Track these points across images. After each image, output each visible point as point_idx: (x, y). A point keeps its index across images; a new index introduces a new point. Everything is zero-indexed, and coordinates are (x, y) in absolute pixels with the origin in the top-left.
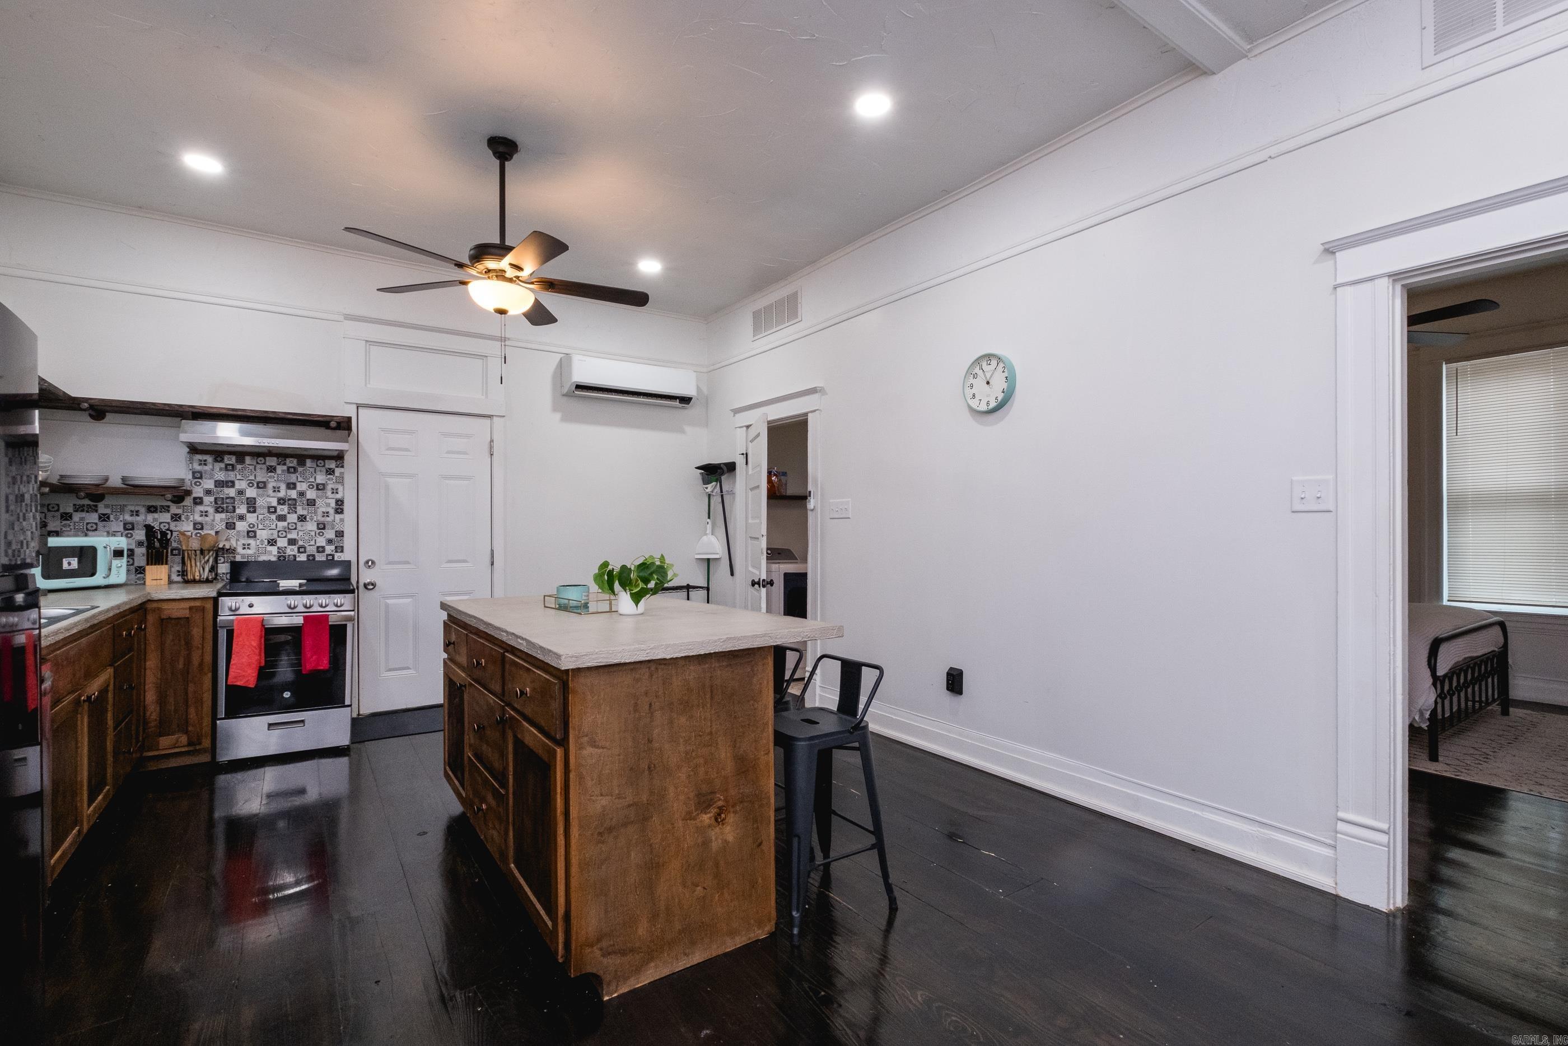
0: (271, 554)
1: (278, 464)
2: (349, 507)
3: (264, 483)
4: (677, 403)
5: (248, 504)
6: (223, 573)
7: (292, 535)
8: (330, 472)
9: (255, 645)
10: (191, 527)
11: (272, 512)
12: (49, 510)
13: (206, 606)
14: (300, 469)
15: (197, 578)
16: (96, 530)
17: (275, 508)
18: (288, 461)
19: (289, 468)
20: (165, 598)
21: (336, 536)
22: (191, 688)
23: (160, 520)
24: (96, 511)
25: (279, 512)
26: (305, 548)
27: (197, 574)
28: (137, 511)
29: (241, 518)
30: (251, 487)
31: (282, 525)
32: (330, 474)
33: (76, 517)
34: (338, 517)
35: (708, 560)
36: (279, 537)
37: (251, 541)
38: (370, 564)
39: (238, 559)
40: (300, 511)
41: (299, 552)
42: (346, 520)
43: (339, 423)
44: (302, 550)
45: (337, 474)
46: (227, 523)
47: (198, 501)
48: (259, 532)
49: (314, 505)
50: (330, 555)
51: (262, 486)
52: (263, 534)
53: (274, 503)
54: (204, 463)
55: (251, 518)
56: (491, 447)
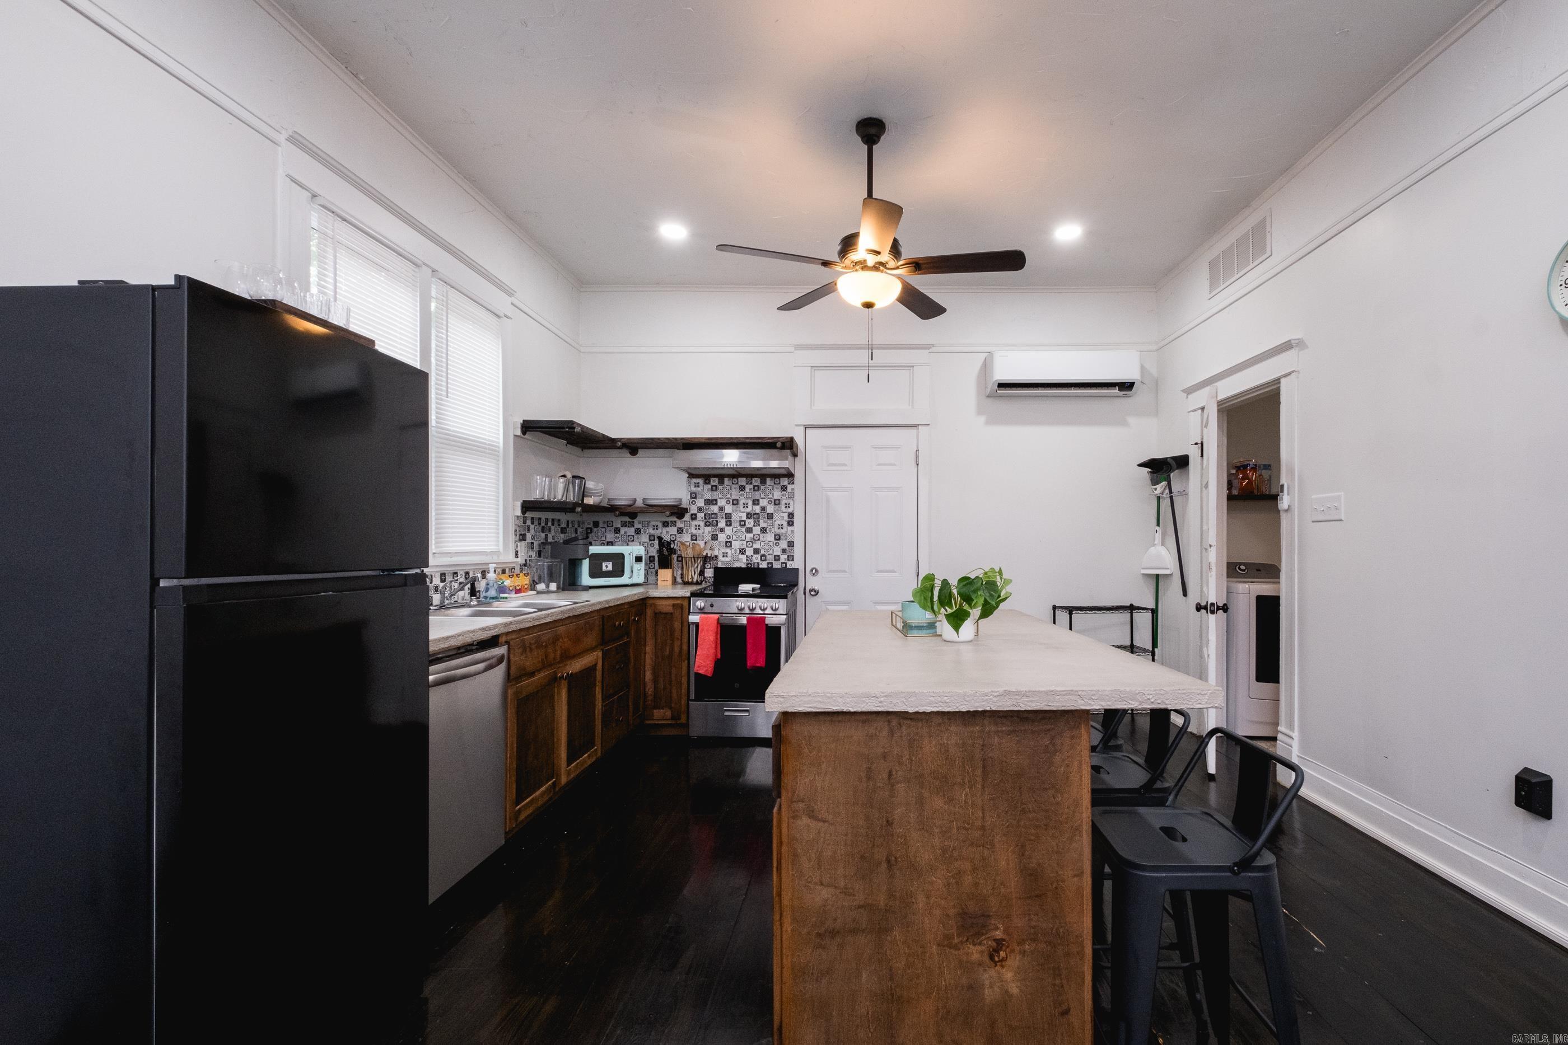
0: (741, 563)
1: (747, 484)
2: (798, 520)
3: (737, 500)
4: (1116, 391)
5: (726, 518)
6: (710, 577)
7: (757, 546)
8: (784, 488)
9: (713, 639)
10: (689, 539)
11: (743, 525)
12: (608, 526)
13: (683, 603)
14: (762, 487)
15: (690, 580)
16: (633, 541)
17: (745, 521)
18: (754, 479)
19: (754, 486)
20: (658, 596)
21: (788, 546)
23: (667, 533)
24: (633, 526)
25: (748, 525)
26: (765, 556)
27: (690, 577)
28: (657, 526)
29: (722, 530)
30: (728, 504)
31: (749, 536)
32: (784, 490)
33: (623, 530)
34: (790, 528)
35: (1157, 576)
36: (747, 546)
37: (728, 550)
38: (815, 572)
39: (720, 565)
40: (763, 524)
41: (761, 560)
42: (795, 531)
43: (783, 443)
44: (763, 558)
45: (789, 490)
46: (712, 535)
47: (694, 517)
48: (733, 543)
49: (772, 518)
50: (784, 563)
51: (735, 503)
52: (737, 545)
53: (744, 518)
54: (697, 485)
55: (728, 530)
56: (917, 457)
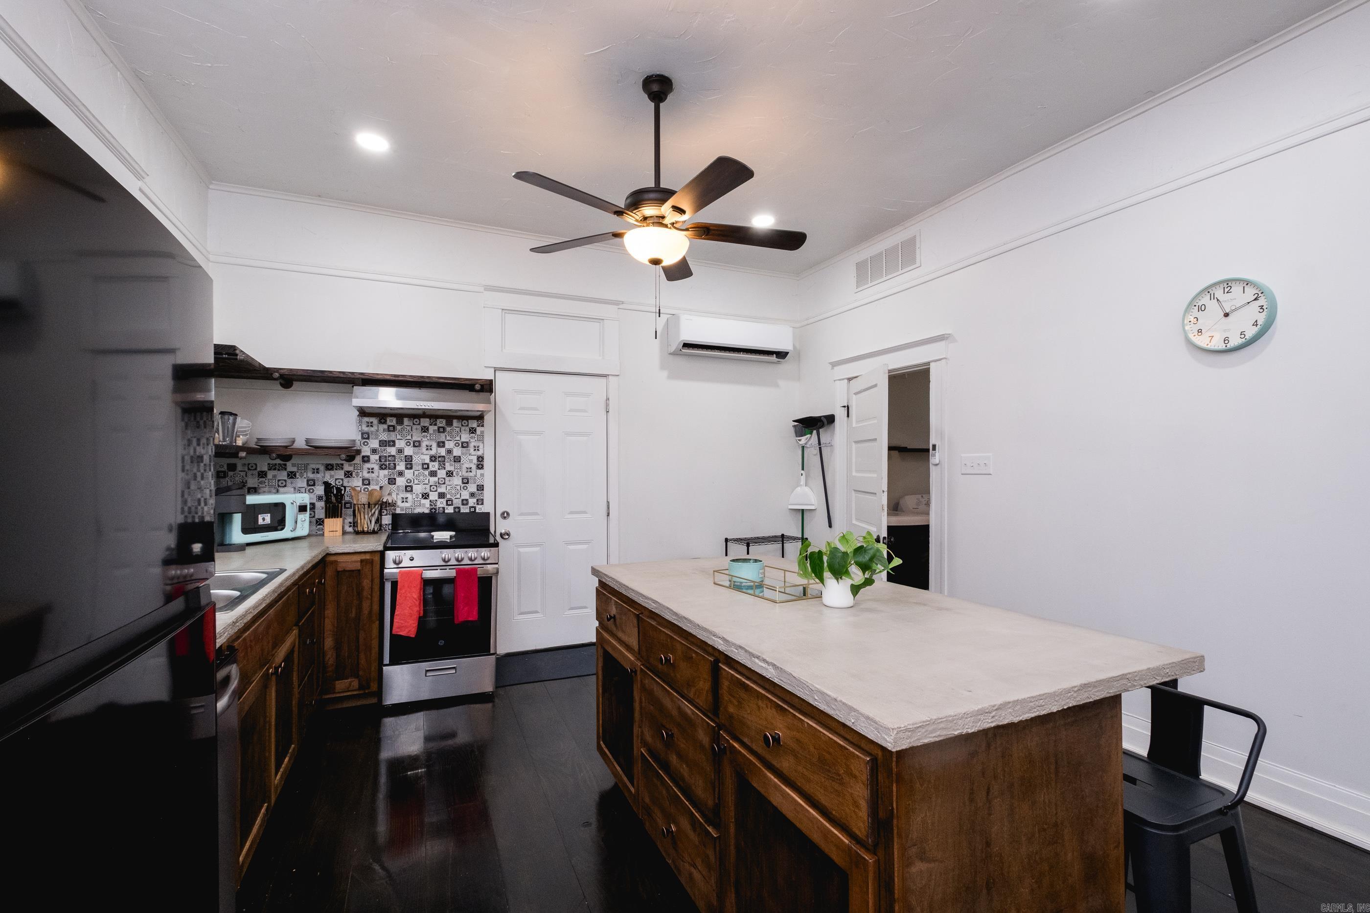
0: (424, 508)
1: (431, 425)
2: (488, 463)
3: (419, 442)
4: (774, 358)
5: (406, 461)
6: (386, 525)
7: (442, 489)
8: (473, 431)
9: (415, 596)
10: (360, 484)
11: (426, 469)
12: (249, 469)
14: (448, 429)
15: (366, 529)
16: (285, 486)
17: (428, 464)
18: (438, 421)
19: (439, 428)
20: (341, 551)
21: (478, 490)
22: (362, 635)
23: (335, 477)
24: (286, 469)
25: (431, 468)
26: (452, 501)
27: (366, 526)
28: (318, 469)
29: (401, 474)
30: (408, 446)
31: (433, 480)
32: (473, 433)
33: (270, 474)
34: (479, 472)
35: (803, 510)
36: (431, 491)
37: (408, 495)
38: (505, 515)
39: (398, 511)
40: (449, 467)
41: (447, 504)
42: (485, 474)
43: (481, 386)
44: (449, 503)
45: (478, 432)
46: (389, 479)
47: (366, 459)
48: (415, 487)
49: (460, 461)
50: (472, 507)
51: (417, 444)
52: (418, 489)
53: (427, 461)
54: (370, 425)
55: (409, 474)
56: (607, 405)
